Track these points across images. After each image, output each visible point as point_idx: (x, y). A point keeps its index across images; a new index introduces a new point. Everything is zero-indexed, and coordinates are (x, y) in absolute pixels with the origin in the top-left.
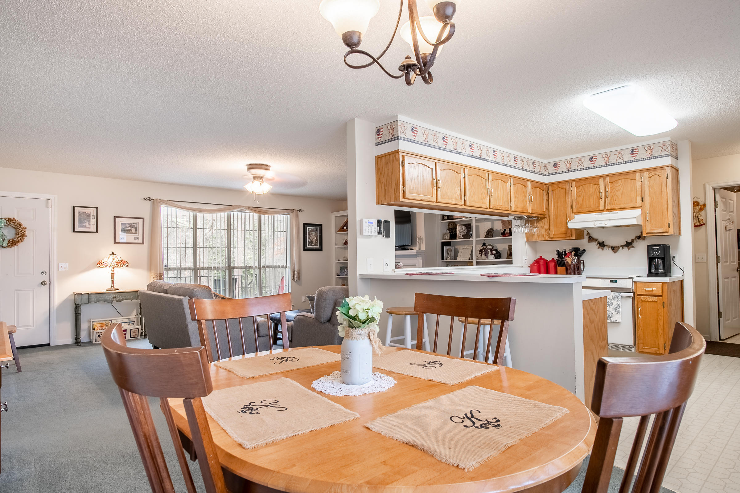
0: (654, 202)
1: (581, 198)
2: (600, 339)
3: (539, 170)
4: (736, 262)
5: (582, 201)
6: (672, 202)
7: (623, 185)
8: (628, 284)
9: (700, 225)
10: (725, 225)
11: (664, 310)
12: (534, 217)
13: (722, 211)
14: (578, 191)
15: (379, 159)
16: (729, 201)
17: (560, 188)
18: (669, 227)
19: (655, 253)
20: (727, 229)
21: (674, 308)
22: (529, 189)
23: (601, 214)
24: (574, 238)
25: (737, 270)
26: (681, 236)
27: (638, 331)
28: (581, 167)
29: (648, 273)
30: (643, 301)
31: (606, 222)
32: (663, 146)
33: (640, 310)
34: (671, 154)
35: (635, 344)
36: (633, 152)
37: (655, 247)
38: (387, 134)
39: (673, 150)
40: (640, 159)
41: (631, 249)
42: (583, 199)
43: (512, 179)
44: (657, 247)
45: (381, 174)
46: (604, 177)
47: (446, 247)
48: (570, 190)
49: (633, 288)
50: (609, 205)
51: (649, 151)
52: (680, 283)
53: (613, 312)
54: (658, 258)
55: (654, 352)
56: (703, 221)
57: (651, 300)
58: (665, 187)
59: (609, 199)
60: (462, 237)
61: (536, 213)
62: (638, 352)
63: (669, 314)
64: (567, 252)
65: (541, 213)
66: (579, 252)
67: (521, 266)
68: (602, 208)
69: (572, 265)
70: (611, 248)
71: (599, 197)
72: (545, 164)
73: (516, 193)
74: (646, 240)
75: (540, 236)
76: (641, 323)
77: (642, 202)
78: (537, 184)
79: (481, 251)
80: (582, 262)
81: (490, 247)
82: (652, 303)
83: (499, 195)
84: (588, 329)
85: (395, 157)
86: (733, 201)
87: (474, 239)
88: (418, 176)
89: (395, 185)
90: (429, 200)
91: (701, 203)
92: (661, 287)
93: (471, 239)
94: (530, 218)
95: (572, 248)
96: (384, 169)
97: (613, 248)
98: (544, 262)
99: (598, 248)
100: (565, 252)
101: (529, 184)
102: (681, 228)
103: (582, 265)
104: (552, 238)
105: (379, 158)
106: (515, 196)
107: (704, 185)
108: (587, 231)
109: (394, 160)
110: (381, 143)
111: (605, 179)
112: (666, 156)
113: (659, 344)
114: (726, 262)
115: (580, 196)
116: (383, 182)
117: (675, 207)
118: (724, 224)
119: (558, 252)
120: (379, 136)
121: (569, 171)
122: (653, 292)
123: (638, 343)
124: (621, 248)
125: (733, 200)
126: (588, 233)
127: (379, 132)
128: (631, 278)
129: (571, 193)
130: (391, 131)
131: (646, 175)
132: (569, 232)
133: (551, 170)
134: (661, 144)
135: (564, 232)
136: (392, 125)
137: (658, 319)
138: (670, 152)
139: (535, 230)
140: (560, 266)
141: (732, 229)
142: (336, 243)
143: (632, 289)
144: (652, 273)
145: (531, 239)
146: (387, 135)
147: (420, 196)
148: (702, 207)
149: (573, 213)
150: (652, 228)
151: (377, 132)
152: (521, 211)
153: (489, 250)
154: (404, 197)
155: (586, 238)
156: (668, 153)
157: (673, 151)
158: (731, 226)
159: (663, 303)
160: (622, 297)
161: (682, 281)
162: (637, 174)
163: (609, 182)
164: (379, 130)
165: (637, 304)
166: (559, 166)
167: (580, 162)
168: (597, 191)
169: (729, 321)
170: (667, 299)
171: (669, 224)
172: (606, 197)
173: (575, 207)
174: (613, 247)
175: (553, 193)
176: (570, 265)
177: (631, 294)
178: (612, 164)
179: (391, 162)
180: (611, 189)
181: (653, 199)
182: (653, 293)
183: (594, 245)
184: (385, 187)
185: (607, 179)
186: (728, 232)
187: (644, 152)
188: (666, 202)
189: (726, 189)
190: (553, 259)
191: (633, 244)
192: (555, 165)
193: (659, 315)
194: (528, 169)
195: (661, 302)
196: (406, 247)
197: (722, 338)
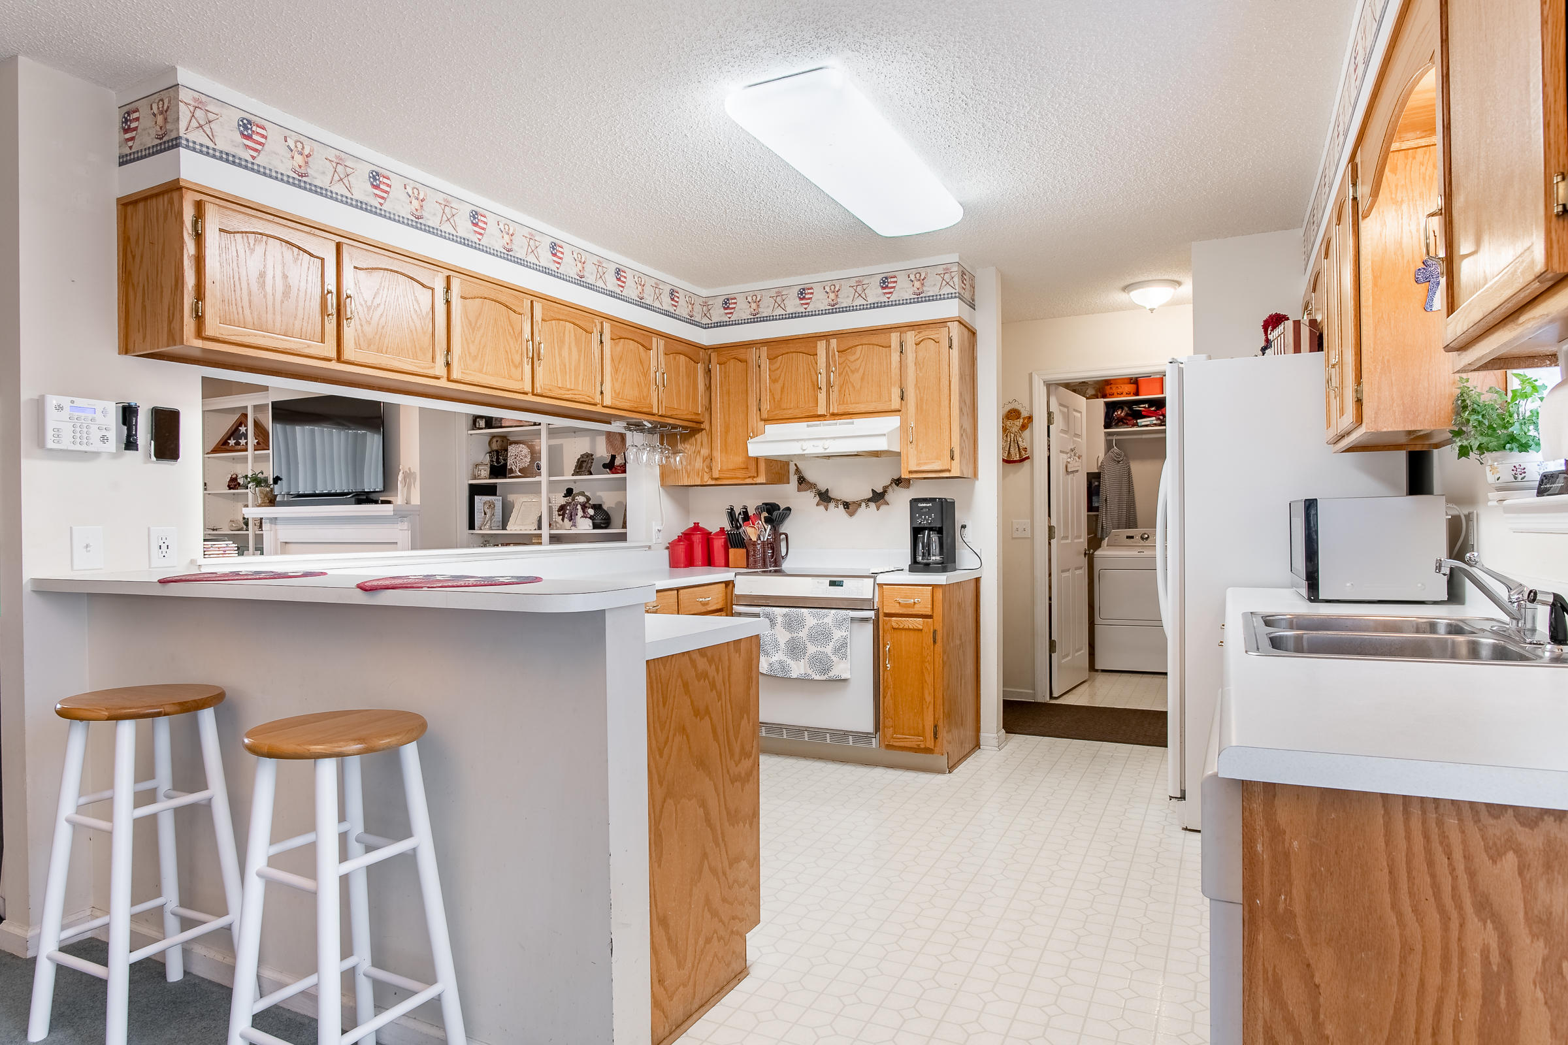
0: (925, 401)
1: (778, 386)
2: (732, 755)
3: (687, 311)
4: (1083, 537)
5: (782, 392)
6: (960, 401)
7: (864, 358)
8: (863, 589)
9: (1022, 460)
10: (1065, 461)
11: (936, 649)
12: (674, 427)
13: (1061, 432)
14: (773, 368)
15: (130, 208)
16: (1074, 412)
17: (734, 358)
18: (952, 458)
19: (925, 517)
20: (1069, 471)
21: (958, 642)
22: (656, 356)
23: (819, 425)
24: (762, 479)
25: (1085, 554)
26: (978, 479)
27: (884, 697)
28: (779, 311)
29: (910, 563)
30: (894, 629)
31: (827, 443)
32: (944, 274)
33: (887, 649)
34: (959, 293)
35: (877, 728)
36: (887, 284)
37: (925, 505)
38: (150, 128)
39: (965, 285)
40: (899, 300)
41: (883, 508)
42: (783, 388)
43: (607, 326)
44: (928, 505)
45: (134, 257)
46: (826, 336)
47: (480, 497)
48: (757, 366)
49: (876, 600)
50: (835, 403)
51: (917, 284)
52: (973, 585)
53: (833, 657)
54: (931, 529)
55: (916, 747)
56: (1026, 451)
57: (911, 627)
58: (947, 367)
59: (836, 389)
60: (520, 474)
61: (676, 417)
62: (884, 746)
63: (945, 658)
64: (751, 514)
65: (689, 417)
66: (775, 513)
67: (645, 546)
68: (821, 410)
69: (759, 544)
70: (843, 505)
71: (816, 384)
72: (704, 299)
73: (619, 362)
74: (911, 488)
75: (692, 472)
76: (890, 679)
77: (902, 399)
78: (681, 347)
79: (562, 509)
80: (783, 539)
81: (581, 499)
82: (912, 633)
83: (567, 361)
84: (687, 736)
85: (171, 202)
86: (1081, 415)
87: (544, 478)
88: (262, 275)
89: (170, 292)
90: (307, 351)
91: (1025, 414)
92: (930, 595)
93: (537, 479)
94: (661, 427)
95: (763, 504)
96: (141, 242)
97: (846, 505)
98: (702, 537)
99: (818, 505)
100: (746, 513)
101: (658, 344)
102: (978, 461)
103: (783, 544)
104: (716, 479)
105: (127, 205)
106: (616, 370)
107: (1031, 375)
108: (796, 465)
109: (169, 211)
110: (132, 157)
111: (829, 341)
112: (951, 297)
113: (924, 726)
114: (1066, 538)
115: (777, 382)
116: (138, 283)
117: (965, 414)
118: (1063, 458)
119: (731, 513)
120: (128, 136)
121: (756, 319)
122: (914, 608)
123: (884, 727)
124: (863, 505)
125: (1080, 412)
126: (796, 470)
127: (127, 124)
128: (874, 576)
129: (758, 371)
130: (160, 119)
131: (910, 337)
132: (752, 467)
133: (718, 314)
134: (940, 270)
135: (743, 466)
136: (162, 100)
137: (924, 671)
138: (957, 289)
139: (678, 459)
140: (735, 547)
141: (1077, 471)
142: (205, 484)
143: (873, 602)
144: (919, 563)
145: (670, 481)
146: (150, 131)
147: (272, 338)
148: (1026, 421)
149: (762, 420)
150: (920, 460)
151: (123, 123)
152: (633, 409)
153: (579, 507)
154: (199, 333)
155: (794, 479)
156: (954, 291)
157: (964, 287)
158: (1077, 464)
159: (935, 632)
160: (853, 619)
161: (977, 580)
162: (892, 334)
163: (836, 350)
164: (129, 115)
165: (883, 636)
166: (734, 306)
167: (779, 299)
168: (812, 369)
169: (1069, 658)
170: (941, 625)
171: (952, 451)
172: (829, 385)
173: (766, 407)
174: (847, 503)
175: (720, 368)
176: (754, 544)
177: (871, 614)
178: (844, 309)
179: (161, 220)
180: (840, 366)
181: (922, 395)
182: (916, 609)
183: (810, 498)
184: (144, 301)
185: (834, 342)
186: (1071, 475)
187: (908, 284)
188: (947, 402)
189: (1068, 386)
190: (722, 530)
191: (887, 497)
192: (726, 303)
193: (926, 660)
194: (655, 305)
195: (930, 630)
196: (373, 496)
197: (1055, 695)
